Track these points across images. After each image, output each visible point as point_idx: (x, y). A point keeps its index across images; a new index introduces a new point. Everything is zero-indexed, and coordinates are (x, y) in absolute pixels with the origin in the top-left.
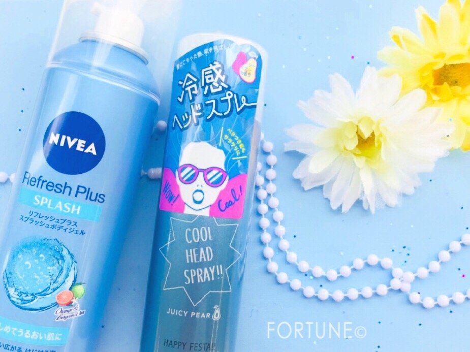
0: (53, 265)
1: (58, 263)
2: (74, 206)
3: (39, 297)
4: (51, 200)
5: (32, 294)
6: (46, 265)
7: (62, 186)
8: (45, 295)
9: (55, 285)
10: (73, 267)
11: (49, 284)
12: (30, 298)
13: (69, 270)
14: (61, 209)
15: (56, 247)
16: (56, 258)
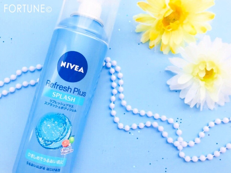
0: (61, 127)
1: (64, 126)
2: (72, 98)
3: (54, 142)
4: (61, 95)
5: (51, 141)
6: (57, 126)
7: (67, 88)
8: (57, 141)
9: (62, 137)
10: (70, 128)
11: (59, 136)
12: (50, 143)
13: (68, 129)
14: (66, 99)
15: (63, 118)
16: (63, 123)
